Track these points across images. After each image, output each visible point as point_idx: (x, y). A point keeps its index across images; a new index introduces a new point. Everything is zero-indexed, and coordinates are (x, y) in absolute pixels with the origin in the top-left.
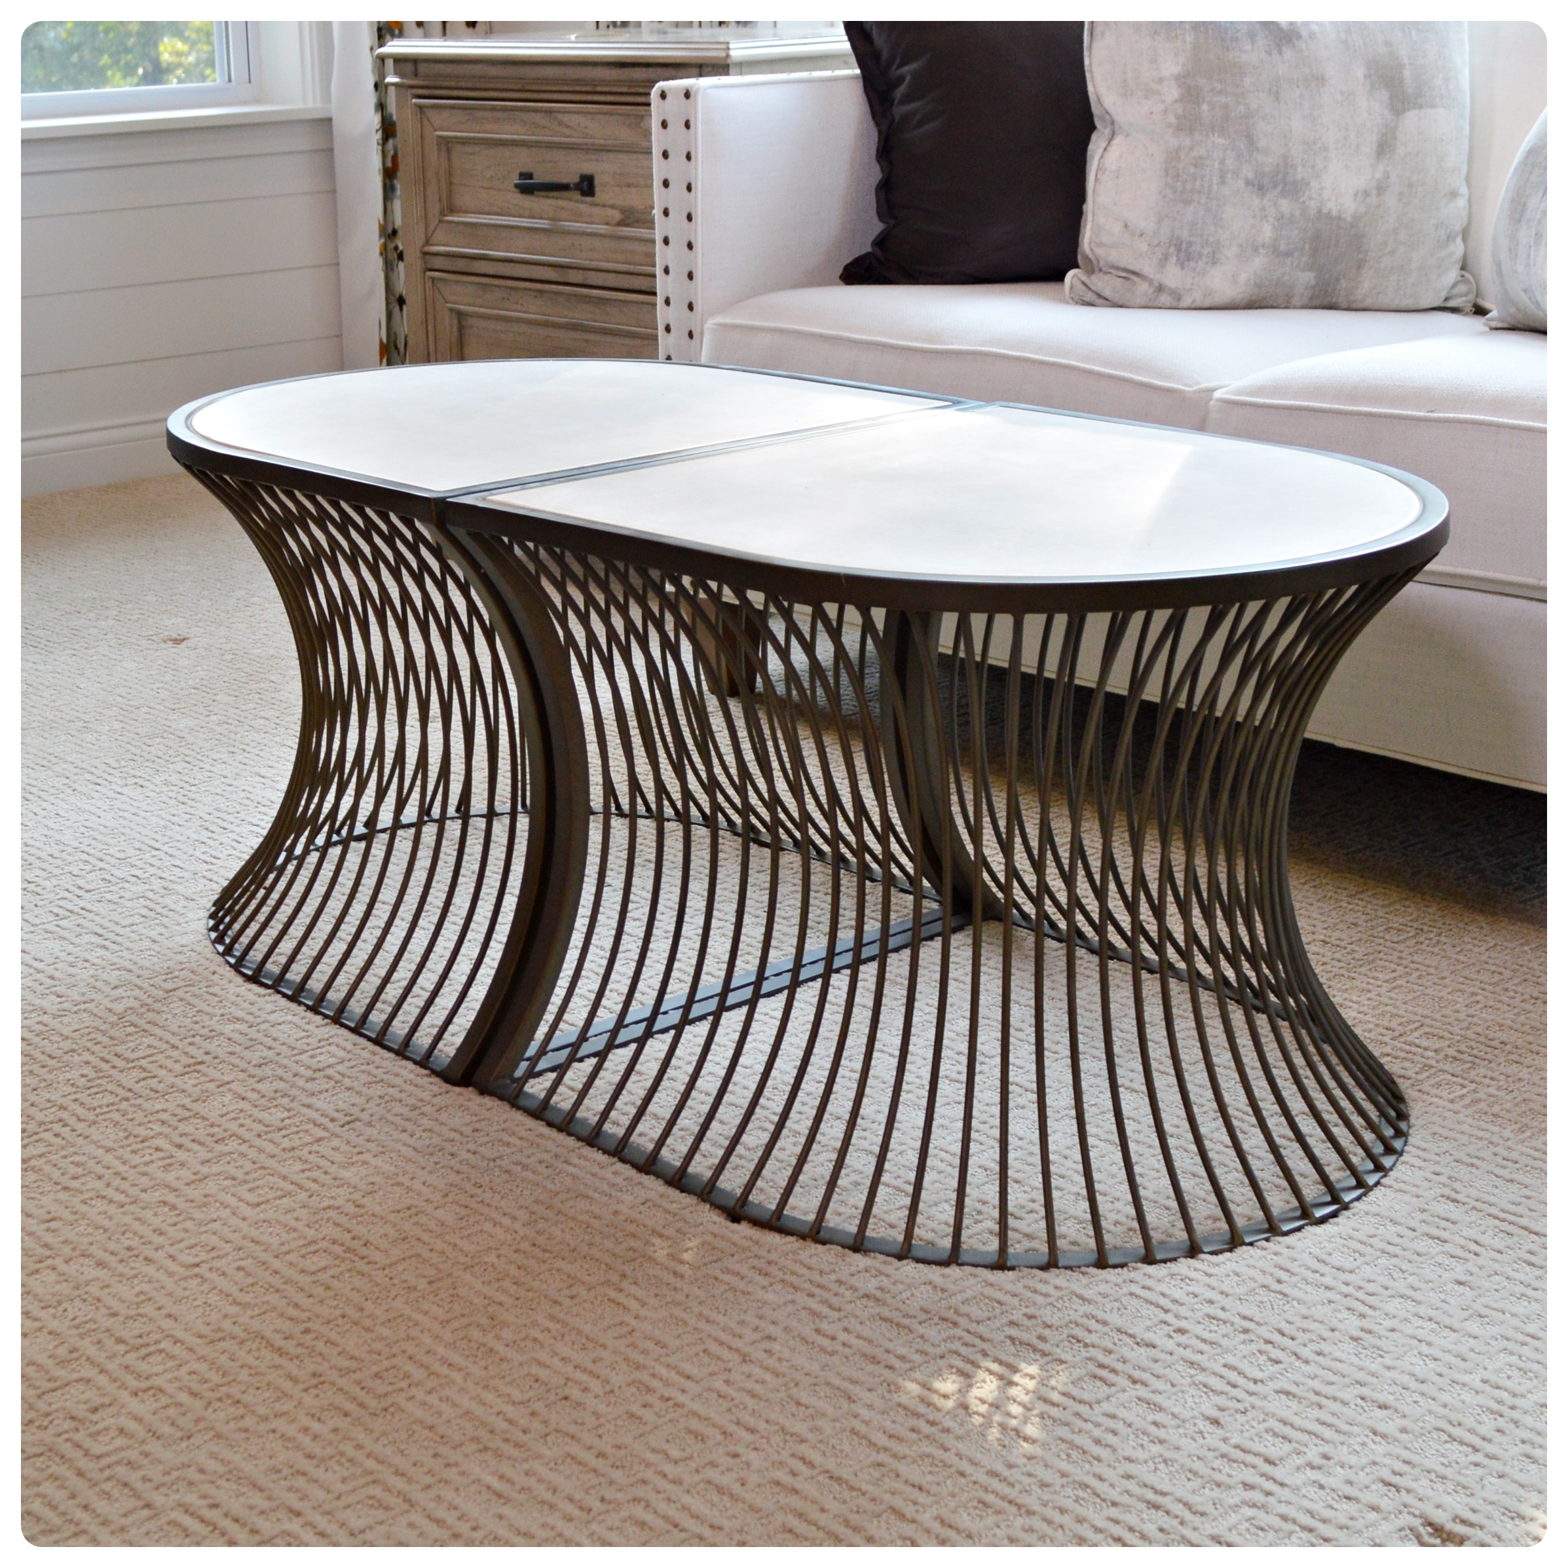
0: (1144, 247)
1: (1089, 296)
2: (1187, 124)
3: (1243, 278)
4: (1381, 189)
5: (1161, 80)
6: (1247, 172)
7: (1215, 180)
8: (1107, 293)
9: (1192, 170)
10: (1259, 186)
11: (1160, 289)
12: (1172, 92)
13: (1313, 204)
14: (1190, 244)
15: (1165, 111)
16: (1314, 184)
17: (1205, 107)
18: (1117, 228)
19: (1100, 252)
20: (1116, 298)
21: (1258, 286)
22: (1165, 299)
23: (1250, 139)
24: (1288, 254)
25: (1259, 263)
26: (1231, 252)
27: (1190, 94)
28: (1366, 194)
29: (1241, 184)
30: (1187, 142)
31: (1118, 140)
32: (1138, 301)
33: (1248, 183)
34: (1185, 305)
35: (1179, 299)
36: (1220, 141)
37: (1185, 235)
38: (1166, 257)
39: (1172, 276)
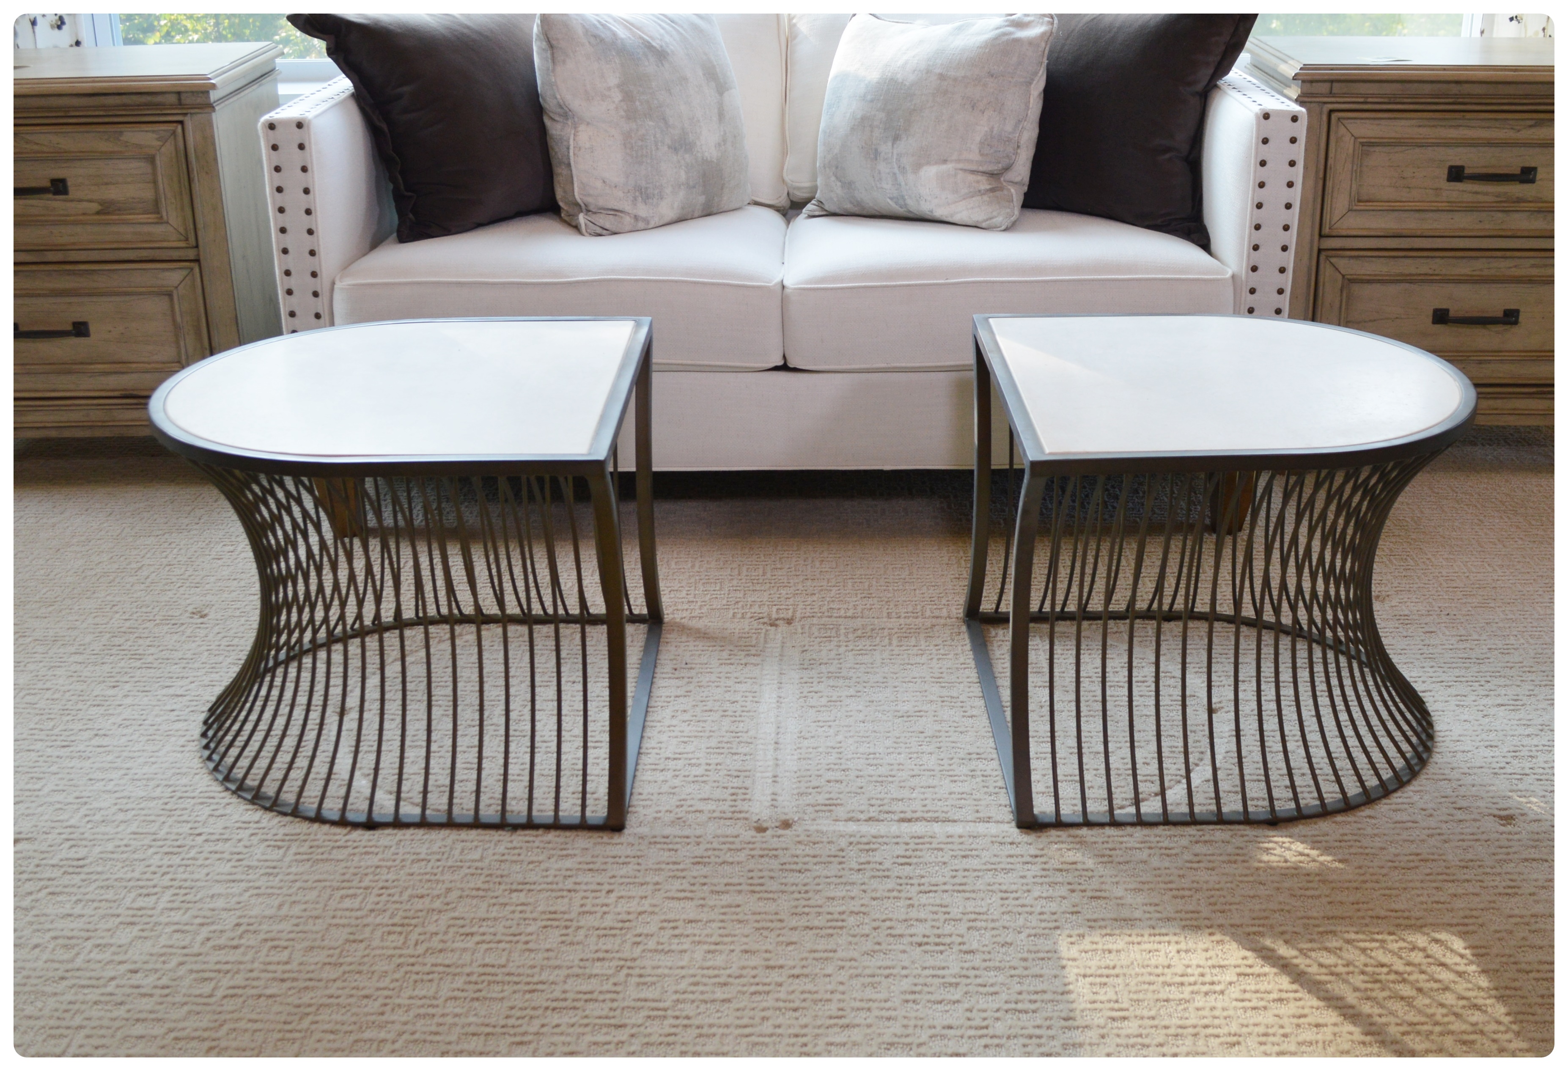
0: (620, 194)
1: (599, 231)
2: (631, 115)
3: (676, 205)
4: (725, 141)
5: (609, 89)
6: (668, 141)
7: (653, 148)
8: (607, 226)
9: (640, 143)
10: (674, 149)
11: (636, 218)
12: (617, 96)
13: (699, 155)
14: (646, 188)
15: (617, 108)
16: (698, 143)
17: (637, 103)
18: (599, 184)
19: (589, 200)
20: (614, 229)
21: (683, 208)
22: (641, 225)
23: (665, 120)
24: (694, 187)
25: (682, 194)
26: (668, 190)
27: (628, 97)
28: (719, 145)
29: (666, 148)
30: (634, 126)
31: (582, 128)
32: (627, 228)
33: (669, 147)
34: (652, 225)
35: (648, 223)
36: (651, 123)
37: (643, 184)
38: (635, 198)
39: (642, 210)
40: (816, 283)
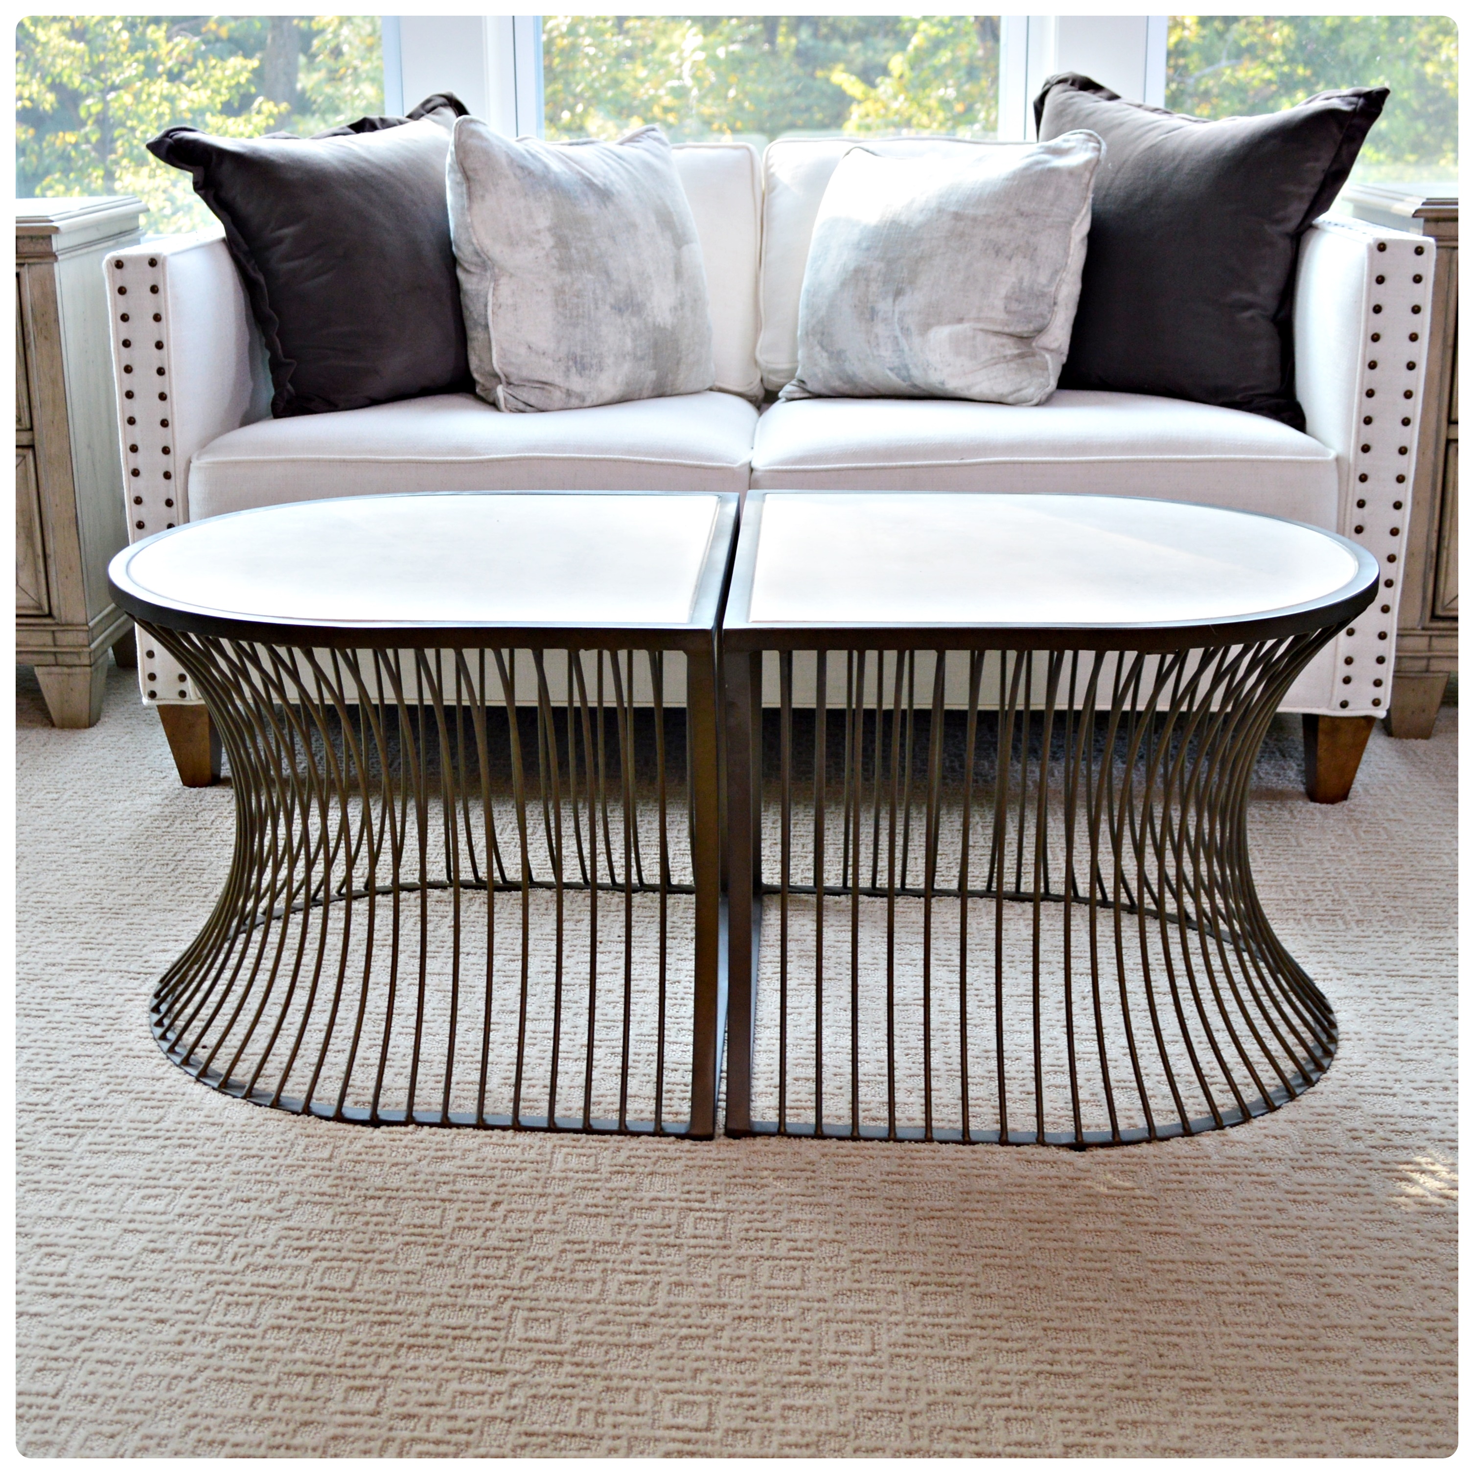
0: (549, 362)
1: (521, 406)
2: (565, 265)
3: (619, 379)
4: (682, 305)
5: (538, 232)
6: (611, 299)
7: (592, 306)
8: (532, 401)
9: (575, 300)
10: (618, 309)
11: (569, 393)
12: (548, 241)
13: (650, 319)
14: (582, 357)
15: (547, 256)
16: (649, 305)
17: (573, 251)
18: (523, 350)
19: (510, 370)
20: (540, 405)
21: (628, 384)
22: (574, 402)
23: (607, 274)
24: (642, 359)
25: (627, 367)
26: (610, 361)
27: (562, 243)
28: (675, 309)
29: (608, 308)
30: (569, 279)
31: (503, 281)
32: (557, 405)
33: (612, 307)
34: (587, 404)
35: (584, 400)
36: (590, 276)
37: (579, 351)
38: (568, 369)
39: (577, 384)
40: (793, 464)
